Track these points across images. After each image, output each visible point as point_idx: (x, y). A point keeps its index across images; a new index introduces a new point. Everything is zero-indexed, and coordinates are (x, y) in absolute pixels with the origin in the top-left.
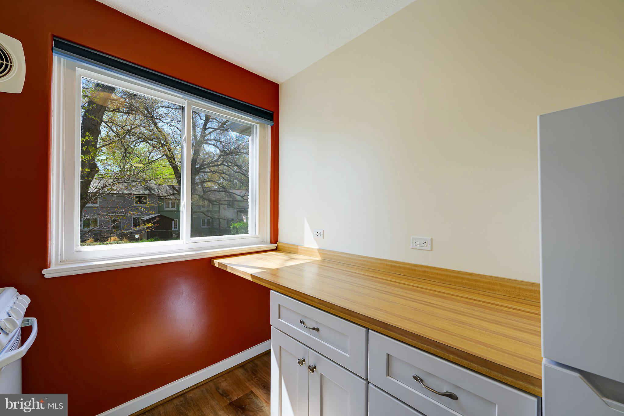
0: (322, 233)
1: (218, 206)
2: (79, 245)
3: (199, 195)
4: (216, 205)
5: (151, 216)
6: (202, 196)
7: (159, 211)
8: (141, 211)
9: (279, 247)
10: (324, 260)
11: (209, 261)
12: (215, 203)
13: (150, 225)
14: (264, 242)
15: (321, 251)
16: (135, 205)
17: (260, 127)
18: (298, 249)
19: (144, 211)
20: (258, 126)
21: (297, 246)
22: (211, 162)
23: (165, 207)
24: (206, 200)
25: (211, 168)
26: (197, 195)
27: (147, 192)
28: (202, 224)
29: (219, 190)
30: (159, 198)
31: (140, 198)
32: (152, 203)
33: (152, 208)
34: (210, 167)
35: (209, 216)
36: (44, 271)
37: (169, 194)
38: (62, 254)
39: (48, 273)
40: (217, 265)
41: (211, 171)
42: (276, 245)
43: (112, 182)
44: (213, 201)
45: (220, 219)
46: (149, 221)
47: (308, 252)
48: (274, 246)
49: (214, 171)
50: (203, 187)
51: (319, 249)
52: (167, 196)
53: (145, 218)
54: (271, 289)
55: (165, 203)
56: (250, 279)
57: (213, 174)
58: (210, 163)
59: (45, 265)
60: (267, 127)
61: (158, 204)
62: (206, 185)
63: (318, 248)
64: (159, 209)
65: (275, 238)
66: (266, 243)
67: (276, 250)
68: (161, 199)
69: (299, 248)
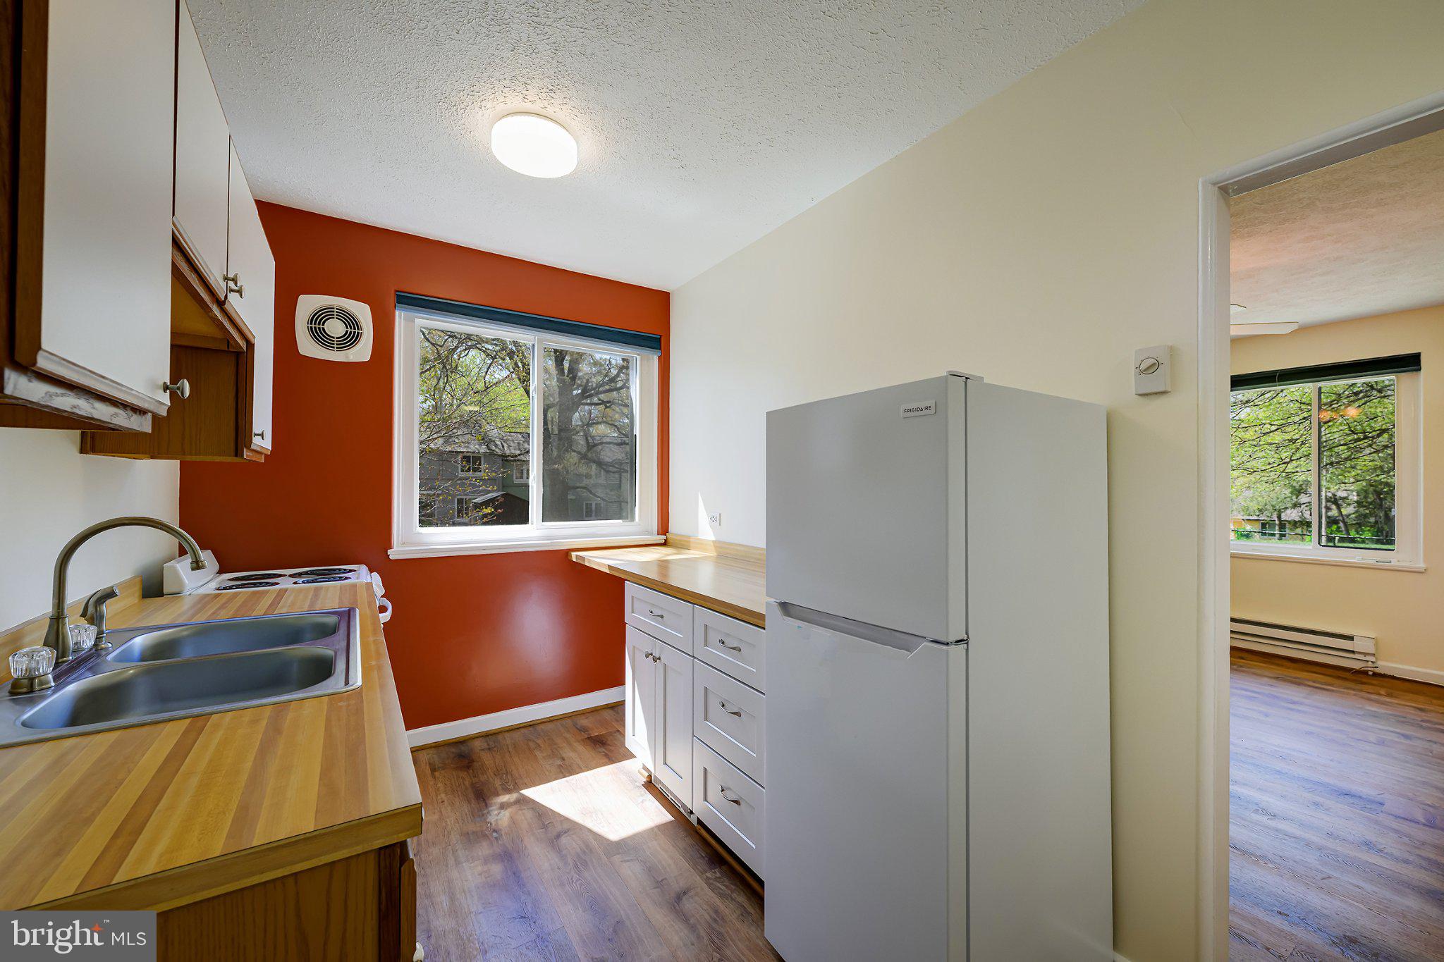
0: (718, 518)
1: (617, 475)
2: (418, 526)
3: (579, 453)
4: (614, 472)
5: (490, 496)
6: (586, 455)
7: (503, 487)
8: (474, 486)
9: (670, 541)
10: (720, 556)
11: (567, 553)
12: (611, 469)
13: (488, 510)
14: (648, 533)
15: (718, 545)
16: (462, 475)
17: (641, 360)
18: (689, 542)
19: (479, 486)
20: (638, 357)
21: (689, 537)
22: (603, 383)
23: (515, 478)
24: (594, 462)
25: (602, 396)
26: (574, 451)
27: (483, 449)
28: (586, 512)
29: (620, 441)
30: (504, 458)
31: (472, 461)
32: (492, 471)
33: (492, 481)
34: (601, 393)
35: (598, 497)
36: (389, 552)
37: (523, 452)
38: (402, 538)
39: (394, 554)
40: (574, 560)
41: (603, 403)
42: (664, 537)
43: (429, 437)
44: (607, 464)
45: (623, 504)
46: (486, 504)
47: (701, 545)
48: (662, 538)
49: (609, 402)
50: (586, 436)
51: (715, 541)
52: (519, 455)
53: (479, 500)
54: (626, 580)
55: (515, 471)
56: (607, 571)
57: (607, 407)
58: (601, 386)
59: (388, 544)
60: (653, 359)
61: (503, 473)
62: (593, 430)
63: (714, 539)
64: (504, 483)
65: (664, 528)
66: (651, 534)
67: (665, 544)
68: (507, 460)
69: (691, 540)
